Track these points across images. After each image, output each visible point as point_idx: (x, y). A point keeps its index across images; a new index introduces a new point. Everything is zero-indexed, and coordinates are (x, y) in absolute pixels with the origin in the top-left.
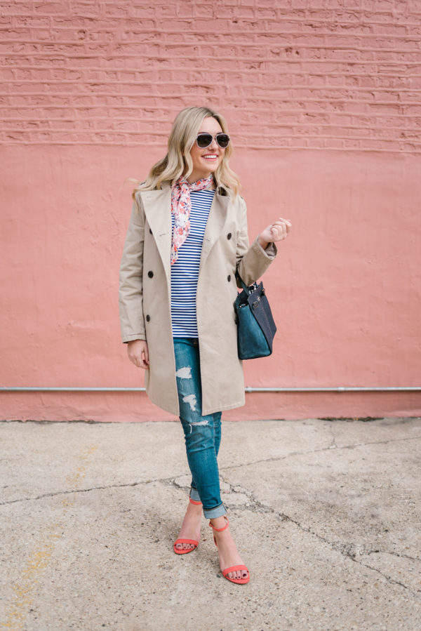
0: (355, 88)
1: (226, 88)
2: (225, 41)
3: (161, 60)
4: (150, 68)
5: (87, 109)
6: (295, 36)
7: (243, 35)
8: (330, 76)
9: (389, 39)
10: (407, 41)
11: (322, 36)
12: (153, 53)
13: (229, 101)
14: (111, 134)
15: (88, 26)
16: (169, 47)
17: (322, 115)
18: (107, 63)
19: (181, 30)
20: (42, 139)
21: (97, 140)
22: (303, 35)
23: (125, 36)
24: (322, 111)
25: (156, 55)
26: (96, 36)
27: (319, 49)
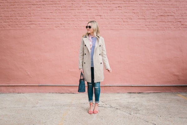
0: (134, 15)
1: (104, 16)
2: (104, 5)
3: (90, 10)
4: (87, 11)
5: (73, 21)
6: (120, 4)
7: (108, 4)
8: (129, 12)
9: (142, 4)
10: (146, 4)
11: (126, 3)
12: (88, 8)
13: (105, 18)
14: (79, 26)
15: (74, 2)
16: (92, 7)
17: (127, 21)
18: (78, 10)
19: (94, 3)
20: (63, 28)
21: (75, 28)
22: (122, 3)
23: (82, 4)
24: (127, 20)
25: (89, 9)
26: (75, 4)
27: (126, 6)
